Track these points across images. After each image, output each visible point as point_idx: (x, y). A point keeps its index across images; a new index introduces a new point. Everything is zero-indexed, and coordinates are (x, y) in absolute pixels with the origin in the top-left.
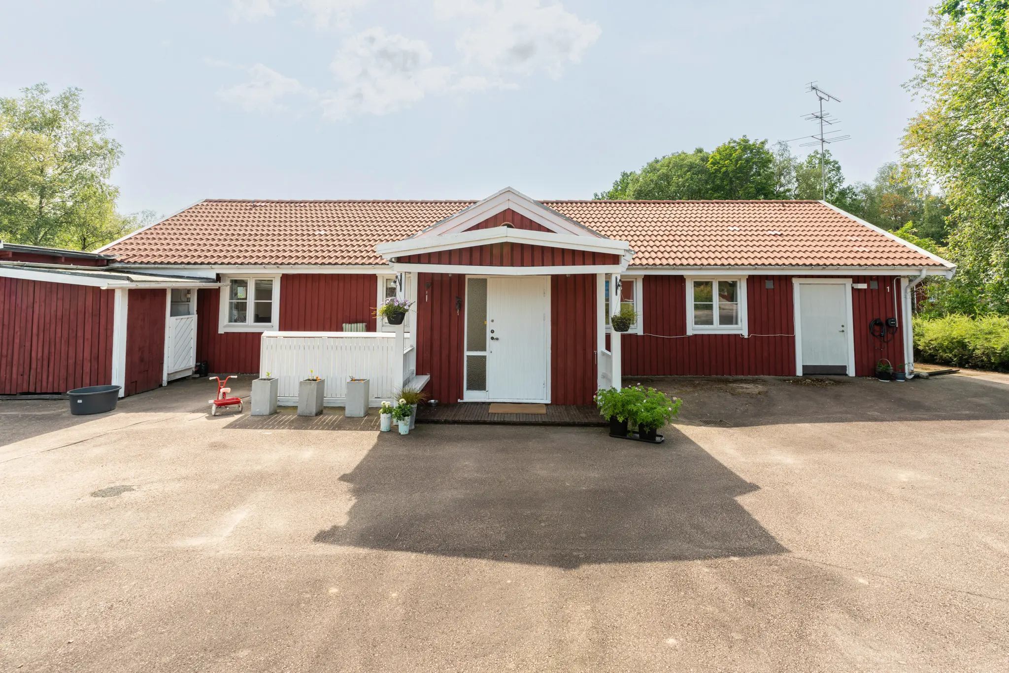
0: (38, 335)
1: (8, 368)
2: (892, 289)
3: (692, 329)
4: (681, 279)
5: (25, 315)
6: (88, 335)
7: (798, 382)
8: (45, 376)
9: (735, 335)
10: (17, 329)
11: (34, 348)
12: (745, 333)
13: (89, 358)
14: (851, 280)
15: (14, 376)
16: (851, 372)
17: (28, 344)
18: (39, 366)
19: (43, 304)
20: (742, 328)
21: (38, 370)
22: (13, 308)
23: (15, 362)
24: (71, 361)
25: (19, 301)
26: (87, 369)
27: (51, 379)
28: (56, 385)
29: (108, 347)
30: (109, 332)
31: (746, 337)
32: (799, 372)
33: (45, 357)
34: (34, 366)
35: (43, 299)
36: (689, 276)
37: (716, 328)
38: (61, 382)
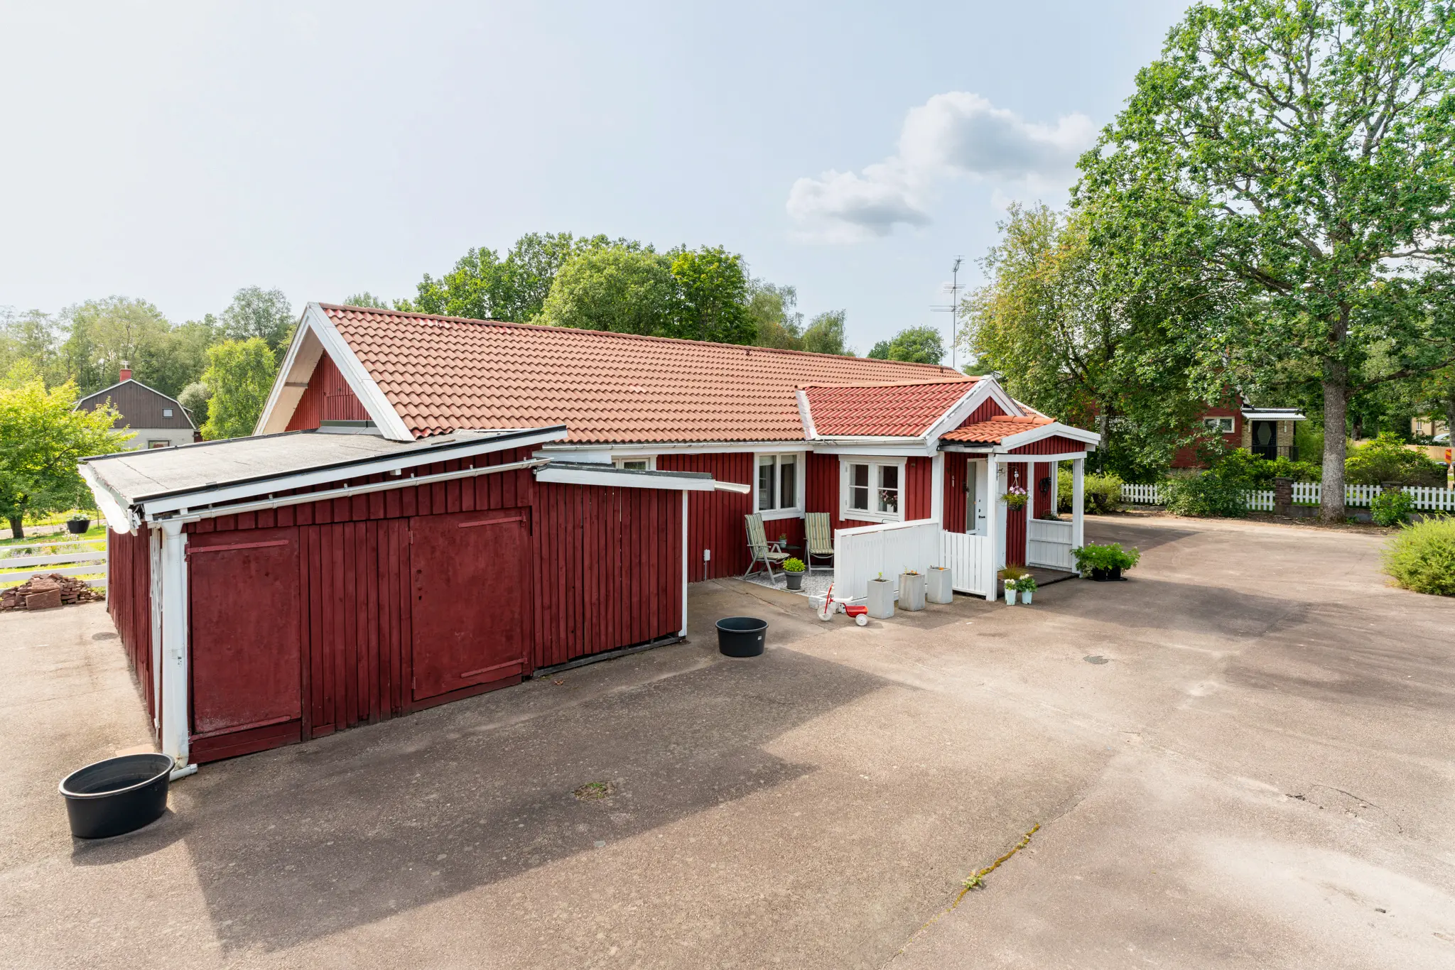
0: (591, 568)
1: (554, 625)
5: (571, 540)
6: (654, 560)
8: (603, 627)
10: (562, 563)
11: (587, 588)
13: (655, 592)
15: (563, 635)
17: (578, 584)
18: (595, 614)
19: (596, 521)
21: (594, 620)
22: (555, 532)
23: (562, 614)
24: (635, 599)
25: (561, 520)
26: (654, 606)
27: (610, 629)
28: (617, 637)
29: (677, 573)
30: (677, 550)
33: (602, 599)
34: (588, 615)
35: (595, 513)
38: (624, 630)
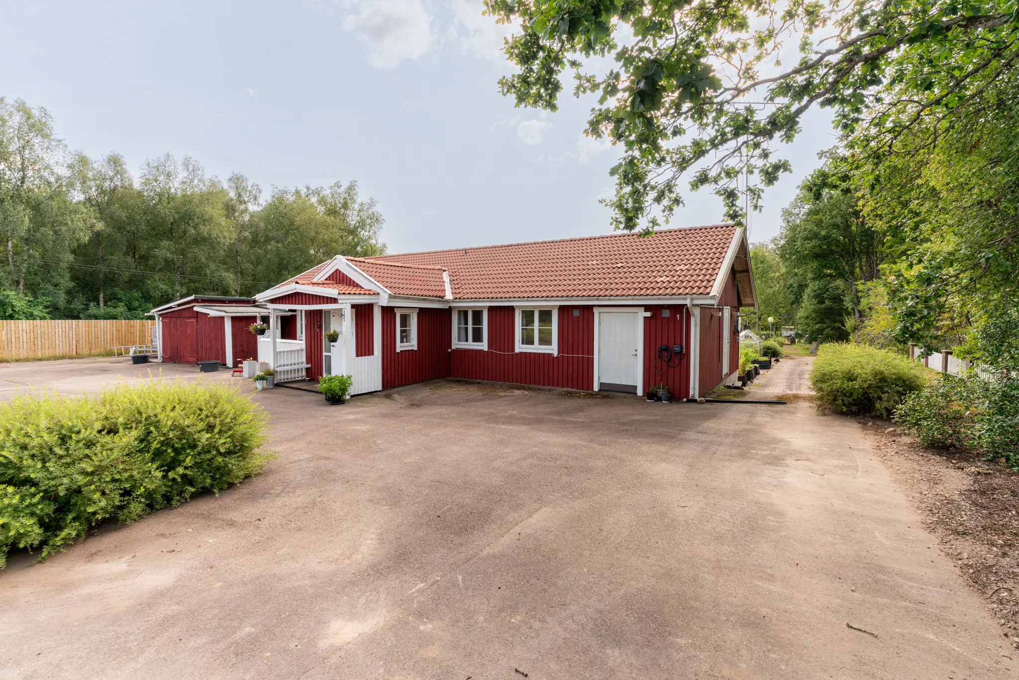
0: (208, 337)
1: (202, 352)
2: (681, 317)
3: (520, 347)
4: (511, 309)
5: (204, 328)
6: (220, 338)
7: (593, 395)
8: (211, 356)
9: (549, 354)
10: (203, 334)
12: (555, 353)
13: (220, 348)
14: (643, 308)
15: (204, 355)
16: (640, 392)
17: (206, 342)
18: (209, 351)
19: (208, 323)
20: (553, 349)
22: (202, 325)
23: (203, 349)
24: (216, 350)
25: (203, 322)
26: (220, 353)
29: (224, 344)
30: (224, 336)
31: (555, 356)
32: (596, 388)
33: (210, 347)
36: (519, 307)
37: (537, 348)
